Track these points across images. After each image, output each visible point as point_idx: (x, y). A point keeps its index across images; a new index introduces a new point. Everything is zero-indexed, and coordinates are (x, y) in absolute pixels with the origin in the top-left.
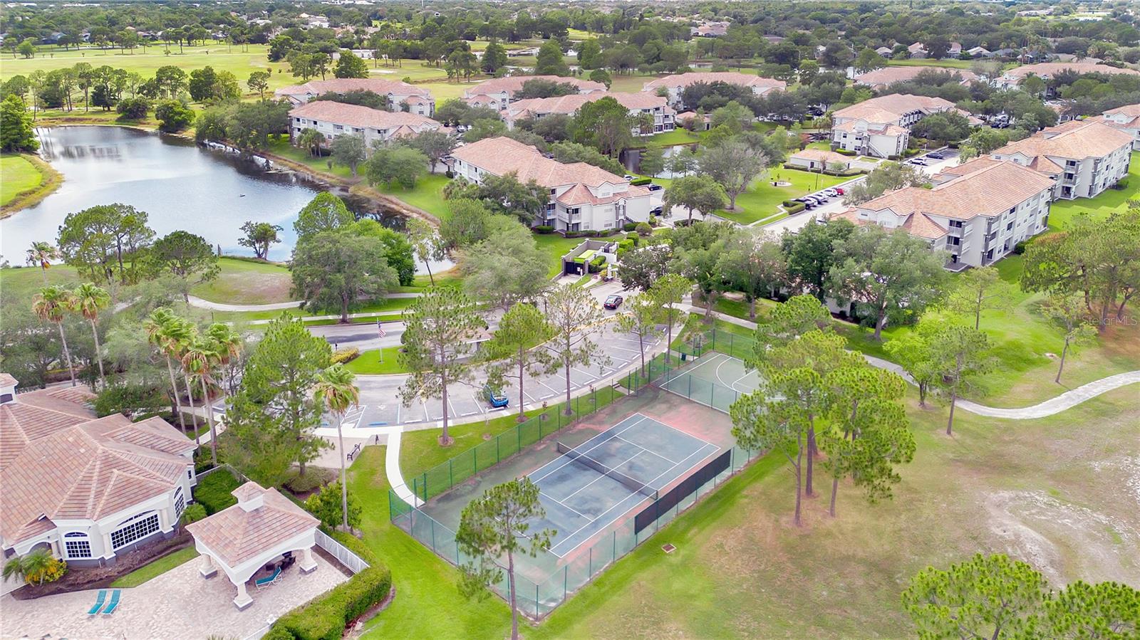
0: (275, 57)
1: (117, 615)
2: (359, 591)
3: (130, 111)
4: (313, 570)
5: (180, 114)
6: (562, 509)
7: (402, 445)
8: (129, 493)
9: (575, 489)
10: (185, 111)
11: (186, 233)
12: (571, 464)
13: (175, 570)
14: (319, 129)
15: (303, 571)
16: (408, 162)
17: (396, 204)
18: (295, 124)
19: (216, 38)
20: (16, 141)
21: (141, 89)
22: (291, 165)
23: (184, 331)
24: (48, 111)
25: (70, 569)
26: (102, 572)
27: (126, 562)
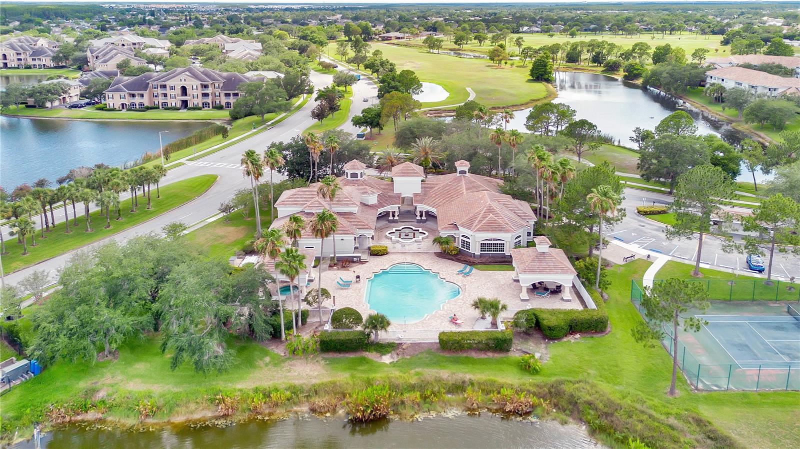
0: (726, 42)
1: (469, 278)
2: (582, 317)
3: (611, 66)
4: (568, 301)
5: (638, 69)
6: (764, 344)
7: (664, 266)
8: (493, 226)
9: (786, 338)
10: (641, 68)
11: (587, 121)
12: (793, 323)
13: (502, 272)
14: (724, 84)
15: (562, 299)
16: (780, 110)
17: (763, 138)
18: (709, 80)
19: (691, 30)
20: (542, 75)
21: (622, 55)
22: (697, 105)
23: (545, 157)
24: (568, 64)
25: (460, 252)
26: (472, 259)
27: (484, 260)
